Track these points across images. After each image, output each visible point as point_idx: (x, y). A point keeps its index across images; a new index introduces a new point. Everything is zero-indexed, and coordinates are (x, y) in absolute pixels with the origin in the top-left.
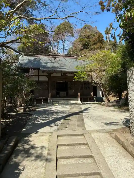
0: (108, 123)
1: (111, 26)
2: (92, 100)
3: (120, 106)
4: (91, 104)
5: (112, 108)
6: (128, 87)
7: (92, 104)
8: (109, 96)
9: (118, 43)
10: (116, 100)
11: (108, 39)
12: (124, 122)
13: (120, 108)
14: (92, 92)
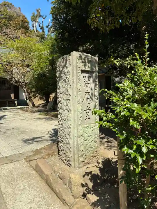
0: (28, 140)
1: (39, 12)
2: (11, 104)
3: (47, 111)
4: (9, 110)
5: (37, 115)
6: (58, 87)
7: (11, 109)
8: (34, 98)
9: (46, 36)
10: (43, 104)
11: (34, 28)
12: (51, 135)
13: (47, 114)
14: (12, 94)
